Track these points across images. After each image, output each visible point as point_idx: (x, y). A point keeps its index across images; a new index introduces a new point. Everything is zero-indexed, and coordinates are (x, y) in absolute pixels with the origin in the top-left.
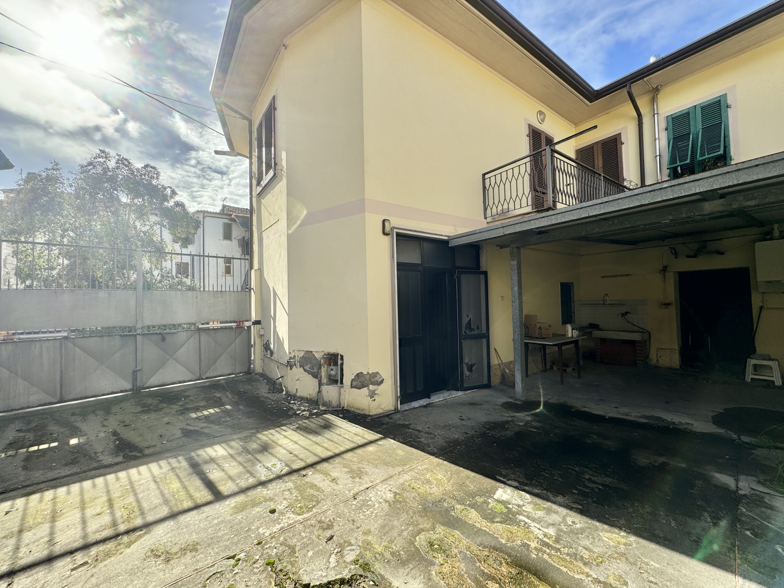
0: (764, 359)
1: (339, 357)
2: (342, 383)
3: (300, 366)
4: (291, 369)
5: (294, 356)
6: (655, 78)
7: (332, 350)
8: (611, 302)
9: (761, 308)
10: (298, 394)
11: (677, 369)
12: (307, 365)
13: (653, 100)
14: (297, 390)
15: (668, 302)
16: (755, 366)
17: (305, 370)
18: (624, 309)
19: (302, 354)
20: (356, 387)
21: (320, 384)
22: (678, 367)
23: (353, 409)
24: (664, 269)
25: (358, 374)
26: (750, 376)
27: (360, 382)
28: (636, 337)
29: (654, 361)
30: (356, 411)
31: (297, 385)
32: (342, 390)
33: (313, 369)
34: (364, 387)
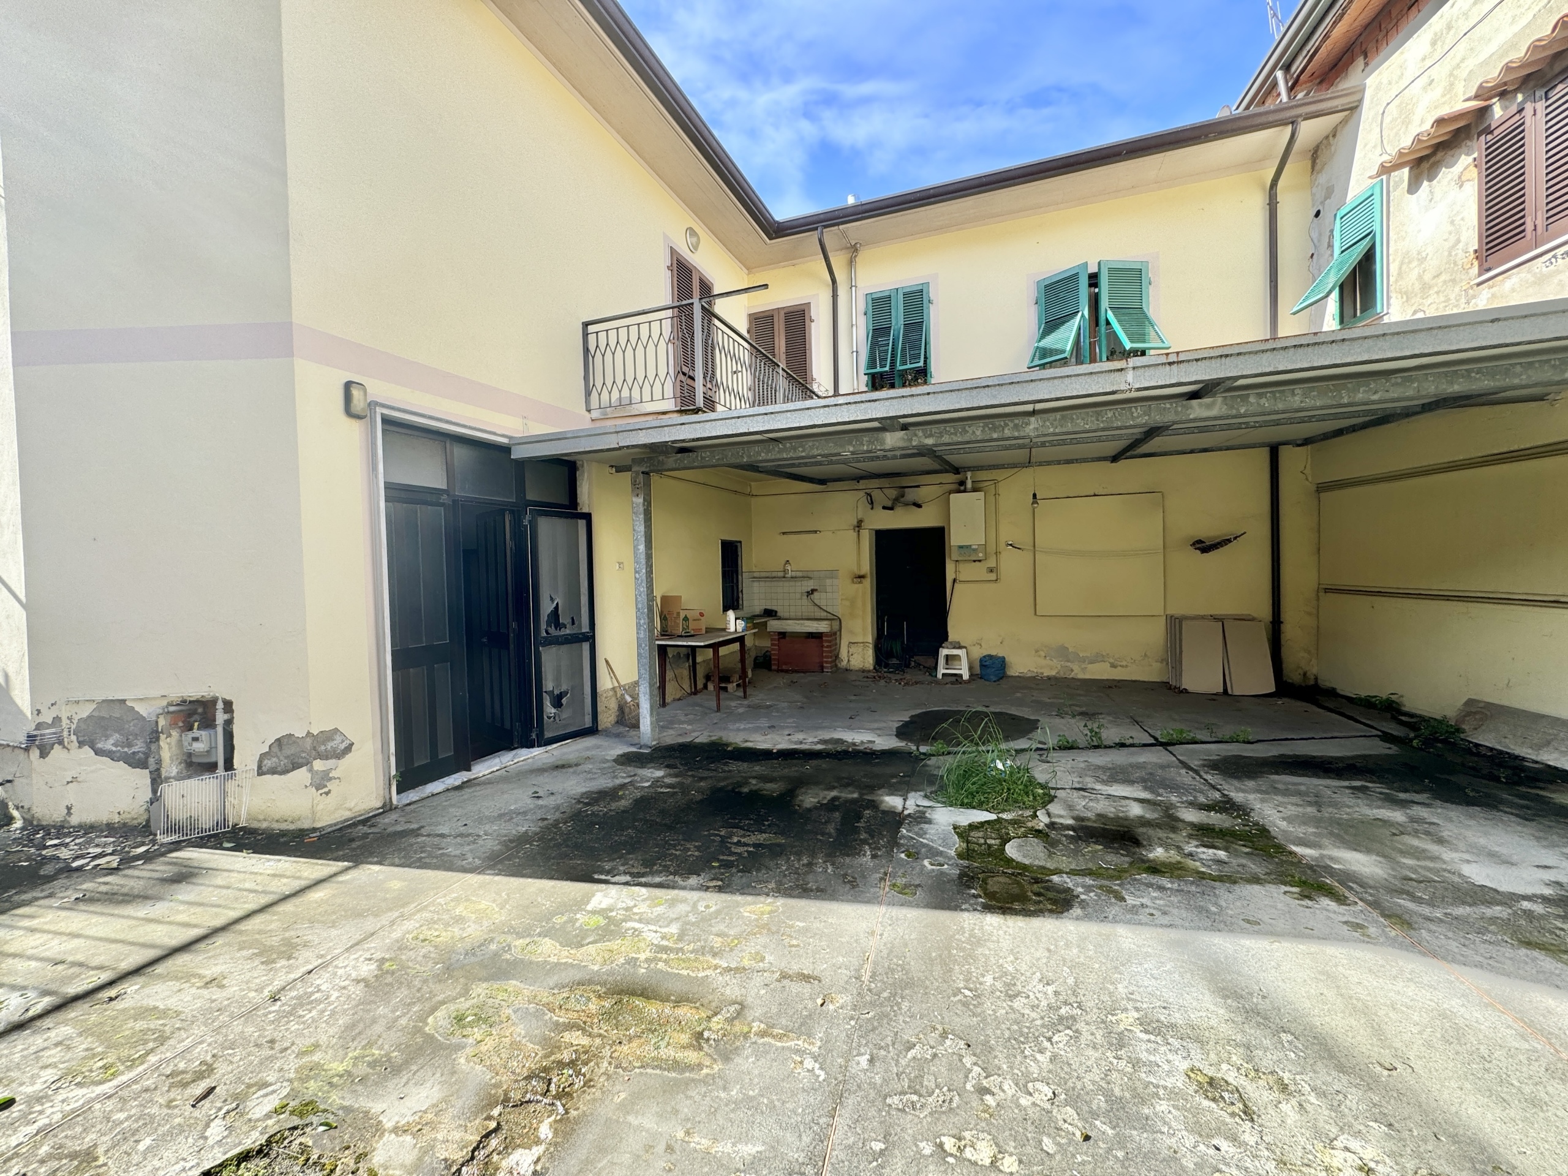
0: (954, 648)
1: (220, 705)
2: (229, 765)
3: (81, 744)
4: (43, 755)
5: (57, 720)
6: (853, 229)
7: (195, 691)
8: (794, 574)
9: (954, 581)
10: (74, 820)
11: (869, 671)
12: (107, 737)
13: (851, 262)
14: (69, 809)
15: (862, 573)
16: (947, 657)
17: (98, 752)
18: (809, 585)
19: (85, 711)
20: (273, 771)
21: (157, 780)
22: (872, 668)
23: (264, 825)
24: (859, 525)
25: (278, 740)
26: (941, 670)
27: (287, 757)
28: (822, 627)
29: (844, 663)
30: (275, 826)
31: (71, 795)
32: (231, 786)
33: (130, 746)
34: (296, 766)
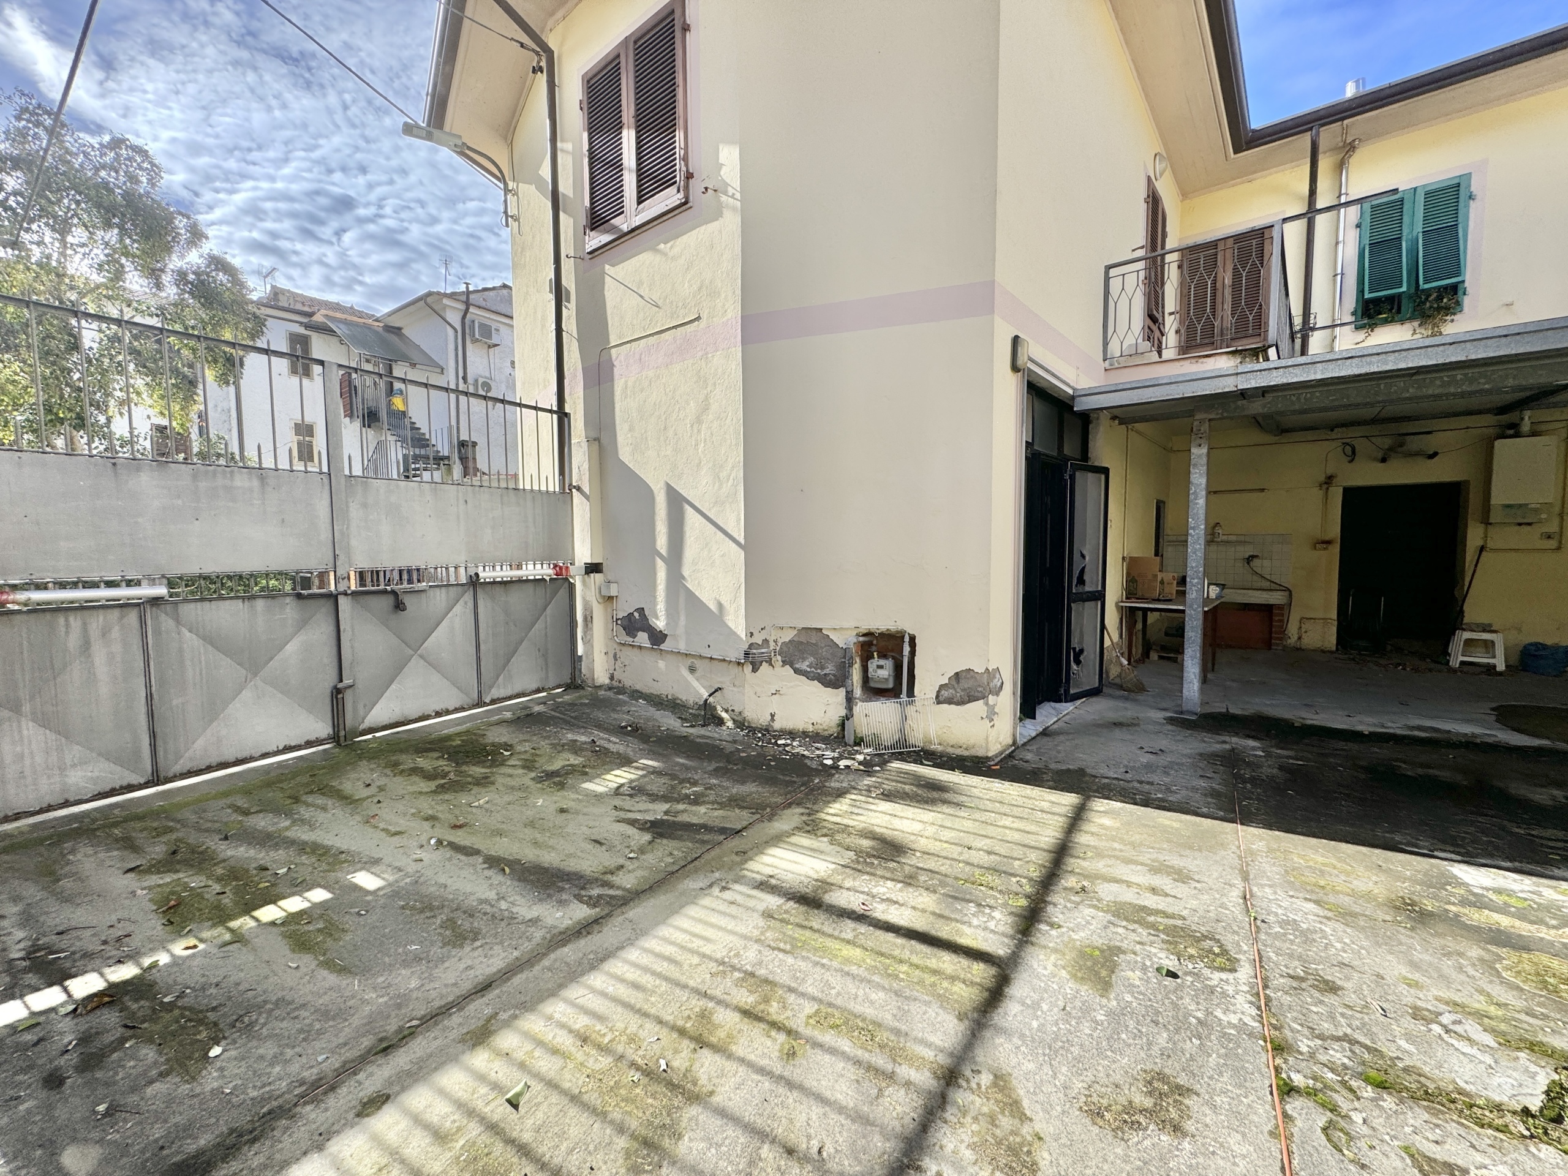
0: (1484, 631)
1: (907, 639)
2: (911, 693)
3: (784, 663)
4: (755, 670)
5: (766, 641)
6: (1358, 123)
7: (882, 623)
8: (1225, 538)
9: (1482, 549)
10: (777, 725)
11: (1331, 652)
12: (804, 659)
13: (1341, 166)
14: (772, 716)
15: (1327, 538)
16: (1469, 642)
17: (797, 671)
18: (1249, 551)
19: (787, 636)
20: (950, 701)
21: (850, 700)
22: (1334, 648)
23: (940, 748)
24: (1329, 480)
25: (957, 674)
26: (1457, 657)
27: (963, 690)
30: (950, 750)
31: (774, 705)
32: (910, 710)
33: (822, 668)
34: (971, 699)
